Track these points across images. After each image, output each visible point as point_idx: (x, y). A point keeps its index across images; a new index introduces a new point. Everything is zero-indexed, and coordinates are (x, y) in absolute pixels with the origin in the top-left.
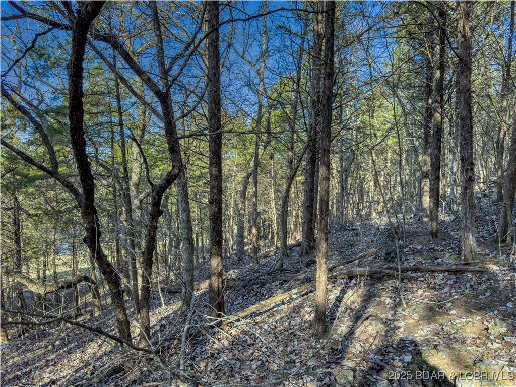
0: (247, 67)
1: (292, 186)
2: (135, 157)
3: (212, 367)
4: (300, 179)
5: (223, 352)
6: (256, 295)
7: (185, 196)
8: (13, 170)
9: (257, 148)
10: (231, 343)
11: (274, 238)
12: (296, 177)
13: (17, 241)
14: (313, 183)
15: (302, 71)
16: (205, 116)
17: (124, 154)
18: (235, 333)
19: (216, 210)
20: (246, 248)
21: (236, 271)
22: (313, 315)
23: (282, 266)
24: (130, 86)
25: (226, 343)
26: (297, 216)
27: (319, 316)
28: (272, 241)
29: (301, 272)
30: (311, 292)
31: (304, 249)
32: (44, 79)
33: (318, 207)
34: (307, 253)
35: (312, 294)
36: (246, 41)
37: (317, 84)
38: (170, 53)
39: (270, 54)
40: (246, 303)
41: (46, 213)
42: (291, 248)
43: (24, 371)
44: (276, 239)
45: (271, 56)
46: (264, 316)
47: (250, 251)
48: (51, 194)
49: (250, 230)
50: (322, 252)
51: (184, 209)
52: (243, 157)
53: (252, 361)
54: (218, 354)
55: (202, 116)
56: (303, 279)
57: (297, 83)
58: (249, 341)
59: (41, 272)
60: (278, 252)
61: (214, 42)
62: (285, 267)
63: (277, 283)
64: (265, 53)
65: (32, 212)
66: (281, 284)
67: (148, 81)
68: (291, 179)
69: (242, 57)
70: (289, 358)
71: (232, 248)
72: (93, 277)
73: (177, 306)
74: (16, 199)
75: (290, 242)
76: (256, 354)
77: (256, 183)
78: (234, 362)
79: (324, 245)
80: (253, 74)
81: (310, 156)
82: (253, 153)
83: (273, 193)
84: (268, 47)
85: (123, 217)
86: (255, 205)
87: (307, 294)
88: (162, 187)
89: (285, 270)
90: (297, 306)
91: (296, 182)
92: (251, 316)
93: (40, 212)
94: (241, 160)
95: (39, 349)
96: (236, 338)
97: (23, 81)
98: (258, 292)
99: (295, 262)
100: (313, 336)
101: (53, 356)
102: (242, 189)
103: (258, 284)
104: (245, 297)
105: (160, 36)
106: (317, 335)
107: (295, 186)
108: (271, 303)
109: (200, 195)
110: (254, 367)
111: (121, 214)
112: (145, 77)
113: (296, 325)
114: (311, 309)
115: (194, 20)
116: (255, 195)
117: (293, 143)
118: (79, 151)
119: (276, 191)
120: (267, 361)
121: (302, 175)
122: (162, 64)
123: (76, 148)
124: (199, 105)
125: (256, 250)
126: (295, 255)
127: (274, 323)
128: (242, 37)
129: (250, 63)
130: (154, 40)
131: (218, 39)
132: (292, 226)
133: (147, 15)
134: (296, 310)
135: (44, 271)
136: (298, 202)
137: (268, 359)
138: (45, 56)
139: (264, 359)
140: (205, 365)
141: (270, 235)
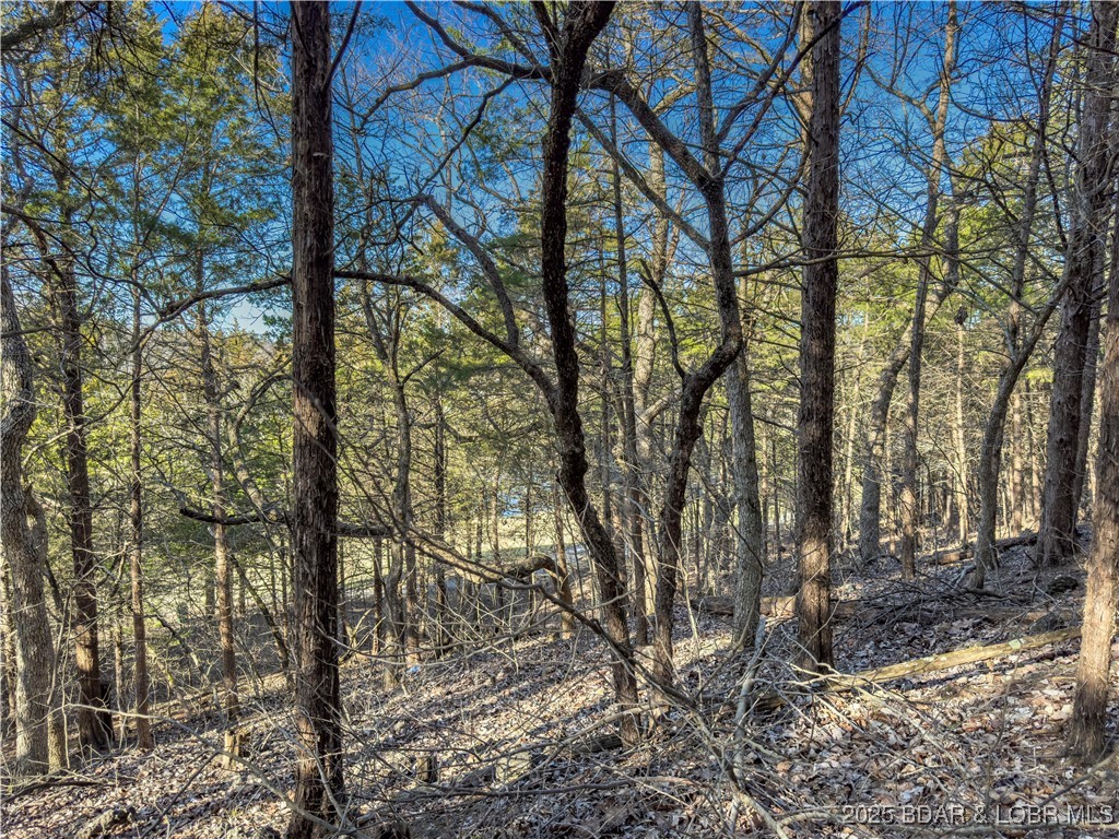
0: (902, 110)
1: (1015, 396)
2: (643, 329)
3: (804, 777)
4: (1038, 374)
5: (829, 750)
6: (910, 643)
7: (745, 405)
8: (436, 356)
9: (922, 299)
10: (849, 734)
11: (957, 523)
12: (1027, 371)
13: (439, 485)
14: (1077, 382)
15: (1055, 100)
16: (794, 231)
17: (625, 322)
18: (858, 714)
19: (818, 434)
20: (883, 540)
21: (858, 587)
22: (1068, 709)
23: (981, 586)
24: (643, 181)
25: (837, 733)
26: (1027, 471)
27: (1086, 708)
28: (951, 528)
29: (1035, 605)
30: (1065, 654)
31: (1047, 548)
32: (489, 185)
33: (1094, 447)
34: (1054, 562)
35: (1067, 660)
36: (901, 51)
37: (1099, 127)
38: (723, 102)
39: (964, 71)
40: (885, 658)
41: (486, 436)
42: (1007, 546)
43: (447, 716)
44: (963, 523)
45: (967, 75)
46: (929, 691)
47: (892, 547)
48: (493, 401)
49: (896, 495)
50: (1102, 549)
51: (742, 435)
52: (882, 325)
53: (901, 781)
54: (818, 751)
55: (790, 231)
56: (1039, 621)
57: (1037, 131)
58: (892, 738)
59: (474, 546)
60: (969, 554)
61: (828, 56)
62: (989, 588)
63: (967, 623)
64: (951, 71)
65: (464, 433)
66: (978, 626)
67: (684, 159)
68: (1011, 376)
69: (890, 90)
70: (999, 793)
71: (848, 537)
72: (560, 563)
73: (724, 640)
74: (439, 408)
75: (1003, 533)
76: (911, 769)
77: (916, 384)
78: (856, 775)
79: (1110, 533)
80: (917, 124)
81: (1071, 313)
82: (910, 311)
83: (959, 410)
84: (957, 56)
85: (618, 450)
86: (912, 436)
87: (1051, 657)
88: (702, 379)
89: (989, 594)
90: (1022, 682)
91: (1027, 384)
92: (899, 687)
93: (475, 434)
94: (878, 330)
95: (470, 681)
96: (860, 726)
97: (455, 195)
98: (915, 638)
99: (1019, 580)
100: (1066, 756)
101: (493, 699)
102: (878, 397)
103: (915, 621)
104: (882, 645)
105: (704, 67)
106: (1079, 755)
107: (1023, 394)
108: (951, 664)
109: (774, 412)
110: (906, 796)
111: (614, 441)
112: (678, 151)
113: (1017, 724)
114: (1062, 694)
115: (778, 22)
116: (914, 410)
117: (1020, 283)
118: (555, 305)
119: (967, 406)
120: (939, 789)
121: (1043, 364)
122: (708, 126)
123: (551, 299)
124: (784, 208)
125: (911, 544)
126: (1020, 563)
127: (956, 710)
128: (892, 42)
129: (910, 100)
130: (693, 78)
131: (836, 49)
132: (1010, 494)
133: (680, 27)
134: (1021, 690)
135: (479, 544)
136: (1030, 434)
137: (942, 786)
138: (494, 140)
139: (930, 784)
140: (787, 767)
141: (948, 514)
